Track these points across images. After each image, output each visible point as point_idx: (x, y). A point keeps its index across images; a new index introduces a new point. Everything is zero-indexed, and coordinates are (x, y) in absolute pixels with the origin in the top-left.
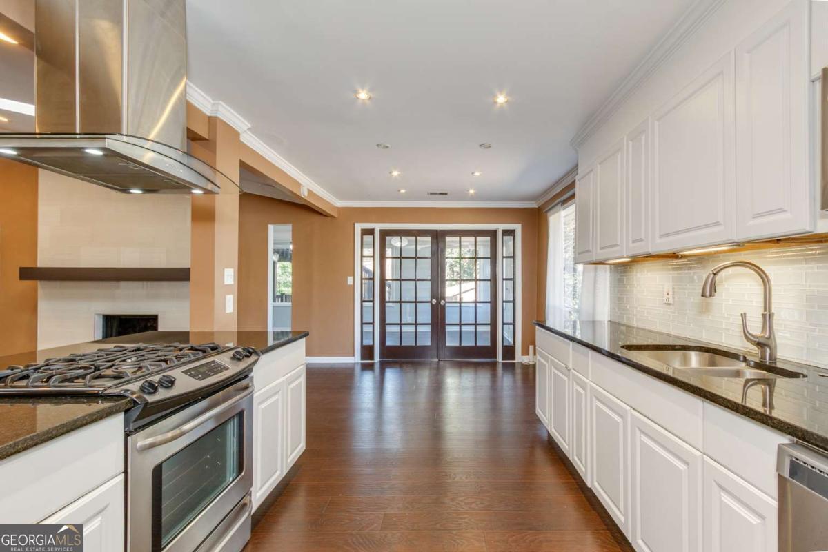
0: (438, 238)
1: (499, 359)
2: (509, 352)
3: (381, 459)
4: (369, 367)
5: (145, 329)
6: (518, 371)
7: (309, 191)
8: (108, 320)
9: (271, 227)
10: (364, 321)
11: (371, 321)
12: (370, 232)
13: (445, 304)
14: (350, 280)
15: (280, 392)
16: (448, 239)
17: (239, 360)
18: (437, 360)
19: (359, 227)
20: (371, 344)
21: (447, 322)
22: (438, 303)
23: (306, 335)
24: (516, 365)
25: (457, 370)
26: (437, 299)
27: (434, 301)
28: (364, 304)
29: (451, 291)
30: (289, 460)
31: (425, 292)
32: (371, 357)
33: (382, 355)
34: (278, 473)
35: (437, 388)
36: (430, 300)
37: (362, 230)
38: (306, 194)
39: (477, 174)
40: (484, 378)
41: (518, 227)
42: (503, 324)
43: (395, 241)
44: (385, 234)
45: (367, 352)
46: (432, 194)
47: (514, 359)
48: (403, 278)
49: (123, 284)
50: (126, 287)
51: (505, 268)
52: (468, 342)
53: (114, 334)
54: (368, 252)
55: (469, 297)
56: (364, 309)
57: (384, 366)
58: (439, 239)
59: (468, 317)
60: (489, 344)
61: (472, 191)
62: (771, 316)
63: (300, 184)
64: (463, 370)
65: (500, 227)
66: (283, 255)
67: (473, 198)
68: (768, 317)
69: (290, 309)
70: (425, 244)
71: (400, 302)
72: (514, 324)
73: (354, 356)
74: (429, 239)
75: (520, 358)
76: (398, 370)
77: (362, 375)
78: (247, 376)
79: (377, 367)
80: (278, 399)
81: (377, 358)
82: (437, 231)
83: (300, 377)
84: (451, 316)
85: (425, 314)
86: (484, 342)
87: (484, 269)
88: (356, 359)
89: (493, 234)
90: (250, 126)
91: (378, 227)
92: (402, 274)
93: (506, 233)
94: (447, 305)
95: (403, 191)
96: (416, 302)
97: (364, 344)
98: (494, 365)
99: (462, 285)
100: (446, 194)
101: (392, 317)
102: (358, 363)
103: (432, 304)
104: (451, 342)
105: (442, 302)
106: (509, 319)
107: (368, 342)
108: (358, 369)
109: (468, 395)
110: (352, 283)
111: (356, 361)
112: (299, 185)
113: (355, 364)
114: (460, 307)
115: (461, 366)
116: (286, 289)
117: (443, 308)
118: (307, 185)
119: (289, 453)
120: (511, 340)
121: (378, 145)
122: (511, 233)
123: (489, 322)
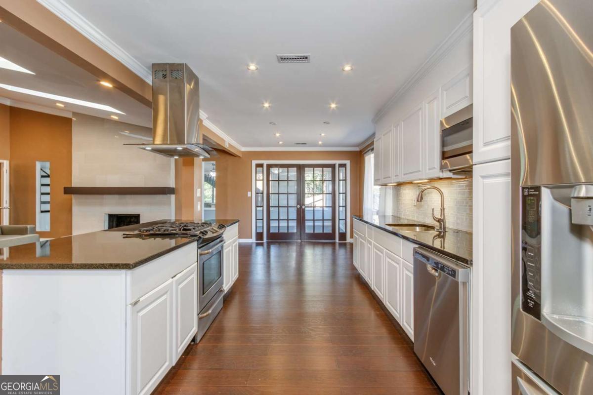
0: (301, 168)
1: (337, 240)
2: (343, 236)
4: (262, 244)
5: (134, 223)
6: (348, 246)
7: (229, 144)
8: (111, 217)
9: (203, 163)
10: (257, 218)
11: (262, 218)
12: (261, 166)
13: (304, 209)
14: (249, 194)
16: (306, 169)
17: (220, 228)
18: (300, 241)
19: (254, 162)
20: (262, 231)
21: (306, 218)
22: (301, 207)
23: (238, 221)
24: (347, 244)
25: (312, 246)
26: (300, 205)
27: (299, 206)
28: (258, 208)
29: (308, 201)
30: (233, 279)
31: (293, 201)
32: (262, 239)
33: (268, 238)
35: (301, 256)
36: (296, 206)
37: (256, 164)
39: (323, 135)
40: (328, 250)
41: (348, 162)
42: (339, 220)
43: (275, 171)
44: (269, 166)
45: (259, 236)
46: (297, 144)
47: (346, 240)
48: (280, 192)
51: (341, 187)
52: (319, 231)
53: (114, 226)
54: (260, 176)
55: (319, 204)
56: (257, 212)
57: (269, 244)
58: (301, 170)
59: (319, 216)
60: (331, 232)
61: (320, 143)
62: (444, 209)
63: (224, 140)
64: (316, 246)
65: (337, 162)
67: (320, 146)
68: (443, 210)
69: (215, 212)
70: (293, 173)
71: (279, 207)
72: (346, 220)
73: (252, 238)
74: (295, 169)
75: (349, 240)
76: (278, 246)
77: (256, 249)
79: (265, 245)
80: (230, 250)
81: (265, 240)
82: (300, 165)
84: (308, 216)
85: (293, 214)
86: (328, 230)
87: (328, 187)
88: (253, 240)
89: (333, 166)
90: (207, 117)
91: (265, 162)
92: (280, 189)
93: (341, 166)
94: (306, 209)
95: (280, 143)
96: (288, 207)
97: (258, 231)
98: (334, 244)
99: (315, 197)
100: (305, 144)
101: (274, 215)
102: (254, 242)
103: (297, 208)
104: (308, 230)
105: (303, 207)
106: (342, 216)
107: (260, 231)
108: (254, 245)
110: (250, 196)
113: (252, 243)
114: (314, 209)
115: (314, 244)
117: (304, 211)
118: (229, 141)
120: (344, 231)
121: (270, 123)
122: (344, 166)
123: (331, 219)
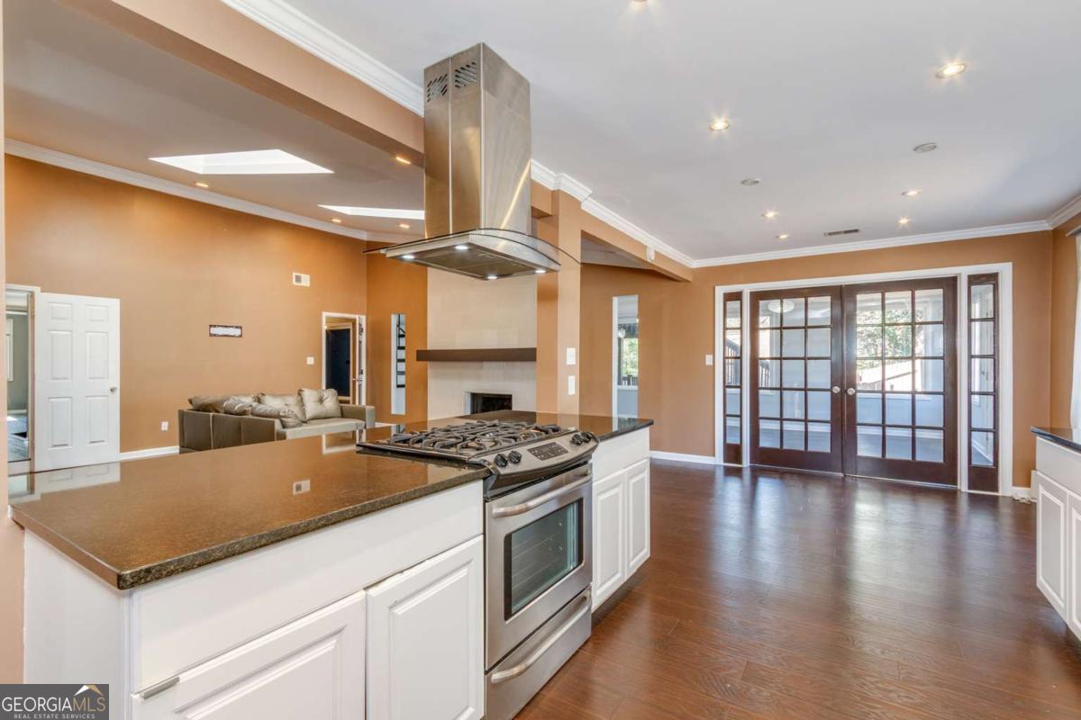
0: (843, 297)
1: (963, 485)
2: (985, 477)
3: (754, 594)
4: (737, 473)
5: (503, 407)
6: (1006, 511)
7: (656, 252)
9: (616, 300)
10: (728, 413)
11: (739, 413)
12: (737, 296)
13: (854, 395)
14: (709, 360)
15: (621, 486)
16: (860, 297)
17: (578, 444)
18: (841, 475)
19: (720, 291)
20: (738, 442)
21: (859, 420)
22: (844, 391)
23: (651, 423)
24: (1001, 501)
25: (879, 494)
26: (841, 386)
27: (837, 389)
28: (728, 390)
29: (867, 375)
30: (631, 564)
31: (821, 375)
32: (738, 459)
33: (753, 458)
34: (619, 575)
35: (843, 515)
36: (829, 387)
37: (725, 294)
38: (653, 258)
39: (912, 193)
40: (932, 513)
41: (1005, 270)
42: (971, 430)
43: (774, 306)
44: (757, 297)
45: (733, 452)
46: (830, 234)
47: (997, 490)
48: (784, 356)
49: (486, 365)
50: (489, 368)
51: (976, 338)
52: (899, 453)
54: (733, 322)
55: (904, 385)
56: (728, 397)
57: (756, 474)
58: (845, 299)
59: (900, 414)
60: (941, 460)
61: (903, 221)
63: (646, 247)
64: (890, 495)
65: (963, 271)
66: (630, 331)
67: (904, 232)
69: (636, 394)
70: (821, 311)
71: (781, 389)
72: (995, 431)
73: (714, 455)
74: (828, 299)
75: (1007, 487)
76: (778, 481)
77: (725, 481)
78: (585, 463)
79: (747, 474)
80: (617, 494)
81: (746, 462)
82: (841, 287)
83: (642, 472)
84: (866, 412)
85: (821, 407)
86: (932, 454)
87: (930, 341)
88: (717, 460)
89: (950, 284)
90: (591, 192)
91: (747, 289)
92: (783, 351)
93: (974, 280)
94: (859, 395)
95: (783, 237)
96: (806, 390)
97: (729, 441)
98: (951, 496)
99: (887, 367)
100: (856, 231)
101: (768, 406)
102: (720, 466)
103: (832, 393)
104: (866, 450)
105: (851, 391)
106: (983, 418)
107: (733, 440)
108: (720, 474)
109: (899, 533)
110: (712, 364)
111: (718, 464)
112: (644, 247)
113: (715, 466)
114: (883, 399)
115: (886, 489)
116: (634, 370)
117: (852, 399)
118: (654, 246)
119: (632, 556)
120: (990, 458)
121: (743, 182)
122: (992, 278)
123: (941, 425)
